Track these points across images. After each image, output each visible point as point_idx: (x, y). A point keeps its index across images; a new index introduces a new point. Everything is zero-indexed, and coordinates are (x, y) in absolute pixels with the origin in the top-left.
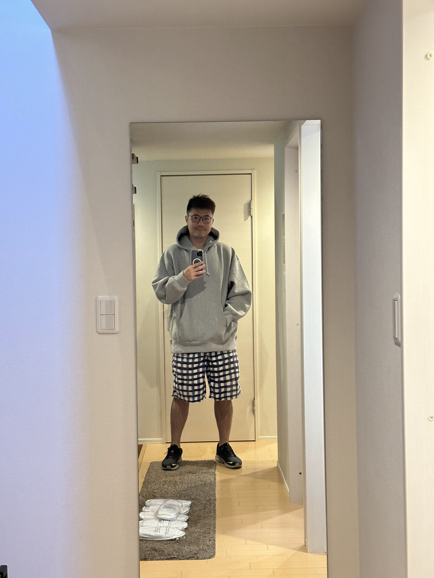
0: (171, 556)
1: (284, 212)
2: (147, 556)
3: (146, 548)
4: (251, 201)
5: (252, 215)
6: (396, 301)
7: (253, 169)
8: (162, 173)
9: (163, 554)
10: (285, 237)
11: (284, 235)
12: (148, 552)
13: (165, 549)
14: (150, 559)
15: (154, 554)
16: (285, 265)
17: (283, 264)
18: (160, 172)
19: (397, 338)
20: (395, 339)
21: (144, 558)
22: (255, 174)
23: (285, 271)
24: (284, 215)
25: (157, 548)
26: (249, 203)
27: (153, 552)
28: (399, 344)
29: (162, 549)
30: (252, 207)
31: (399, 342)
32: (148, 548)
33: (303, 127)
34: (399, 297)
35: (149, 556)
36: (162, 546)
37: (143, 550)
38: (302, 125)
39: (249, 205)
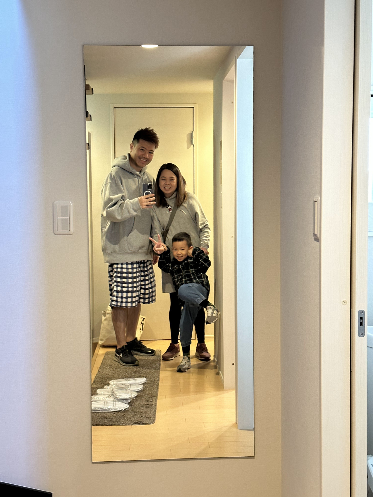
0: (118, 423)
1: (221, 138)
2: (99, 422)
3: (98, 416)
4: (193, 131)
5: (193, 143)
6: (316, 202)
7: (195, 103)
8: (115, 105)
9: (112, 421)
10: (222, 161)
11: (222, 159)
12: (99, 419)
13: (114, 417)
14: (101, 424)
15: (105, 421)
16: (222, 186)
17: (221, 185)
18: (113, 104)
19: (316, 234)
20: (315, 235)
21: (95, 423)
22: (197, 108)
23: (222, 191)
24: (221, 142)
25: (107, 416)
26: (192, 133)
27: (104, 420)
28: (317, 239)
29: (111, 417)
30: (194, 137)
31: (317, 237)
32: (100, 416)
33: (238, 60)
34: (318, 198)
35: (100, 423)
36: (111, 415)
37: (95, 418)
38: (237, 58)
39: (192, 135)
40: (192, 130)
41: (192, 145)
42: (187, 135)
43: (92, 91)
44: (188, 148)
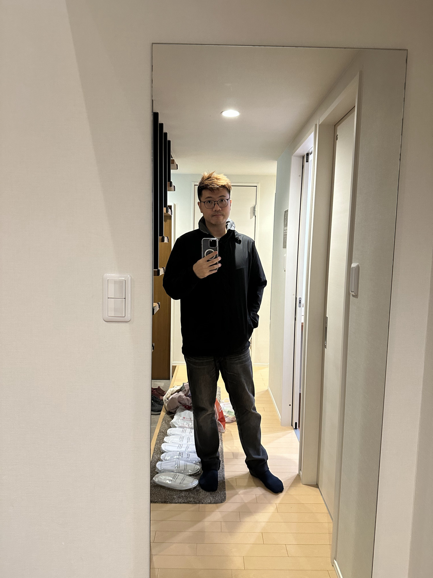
7: (258, 183)
8: (195, 183)
22: (259, 186)
30: (257, 210)
39: (254, 208)
40: (255, 204)
41: (254, 216)
42: (251, 208)
43: (176, 166)
44: (251, 218)
